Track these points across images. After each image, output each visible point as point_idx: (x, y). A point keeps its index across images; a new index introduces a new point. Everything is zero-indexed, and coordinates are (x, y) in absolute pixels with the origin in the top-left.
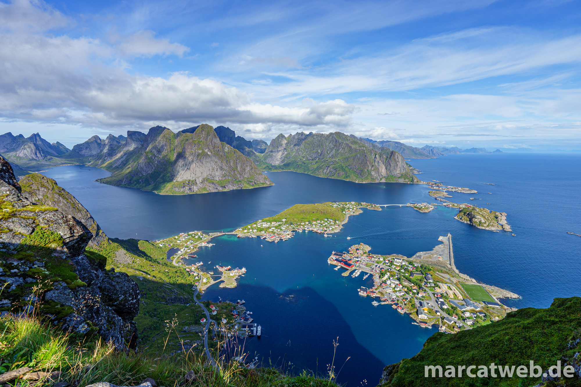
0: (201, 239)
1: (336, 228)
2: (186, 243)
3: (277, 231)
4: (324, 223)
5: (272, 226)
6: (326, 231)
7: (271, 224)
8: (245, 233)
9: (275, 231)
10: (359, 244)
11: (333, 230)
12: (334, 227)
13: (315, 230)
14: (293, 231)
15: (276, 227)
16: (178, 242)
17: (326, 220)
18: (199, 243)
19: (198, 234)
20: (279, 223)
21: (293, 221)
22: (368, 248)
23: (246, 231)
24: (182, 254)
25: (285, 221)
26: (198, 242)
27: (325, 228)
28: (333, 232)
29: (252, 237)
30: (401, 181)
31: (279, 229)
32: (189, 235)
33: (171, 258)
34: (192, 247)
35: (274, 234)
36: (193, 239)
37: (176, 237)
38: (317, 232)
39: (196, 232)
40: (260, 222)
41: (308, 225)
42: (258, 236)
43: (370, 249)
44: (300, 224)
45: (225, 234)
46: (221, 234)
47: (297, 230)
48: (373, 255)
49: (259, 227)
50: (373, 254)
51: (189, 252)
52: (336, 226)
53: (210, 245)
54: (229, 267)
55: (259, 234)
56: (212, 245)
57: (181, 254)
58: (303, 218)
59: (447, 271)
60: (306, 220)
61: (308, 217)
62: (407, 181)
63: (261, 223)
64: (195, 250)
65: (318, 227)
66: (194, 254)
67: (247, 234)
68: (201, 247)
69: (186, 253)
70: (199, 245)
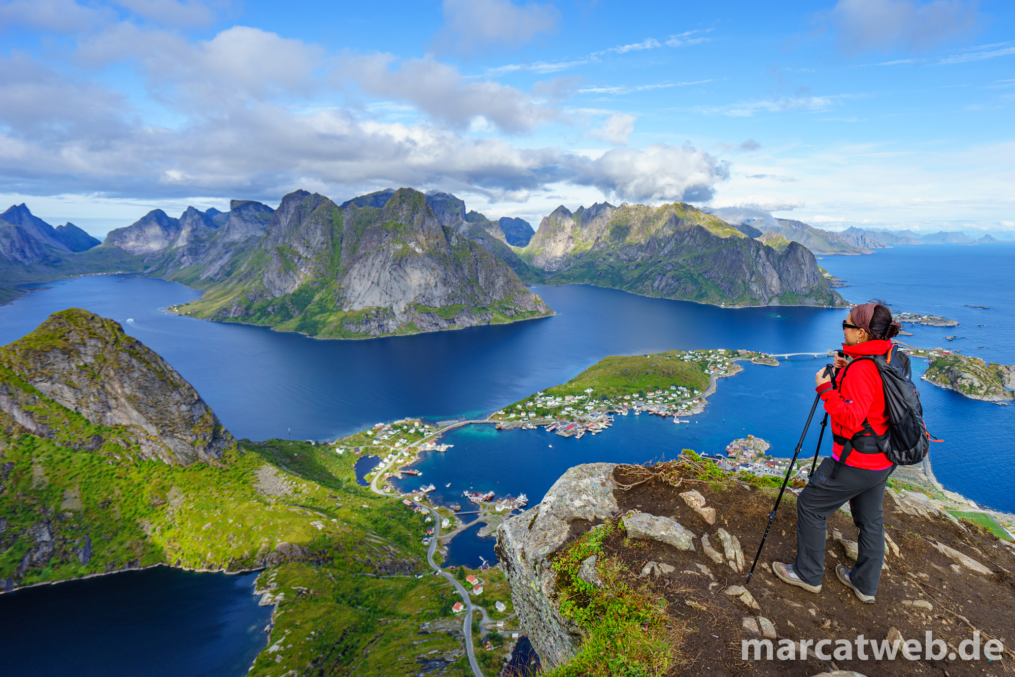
0: (422, 435)
1: (695, 405)
2: (393, 444)
3: (578, 414)
4: (670, 395)
5: (566, 404)
6: (676, 411)
7: (564, 400)
8: (511, 420)
9: (574, 414)
10: (746, 437)
11: (689, 408)
12: (691, 403)
13: (654, 409)
14: (610, 414)
15: (575, 406)
16: (375, 442)
17: (673, 388)
18: (419, 445)
19: (413, 425)
20: (581, 397)
21: (606, 392)
22: (765, 446)
23: (513, 416)
24: (387, 468)
25: (592, 393)
26: (417, 443)
27: (674, 406)
28: (689, 413)
29: (529, 429)
30: (810, 303)
31: (580, 410)
32: (395, 427)
33: (366, 477)
34: (406, 452)
35: (572, 421)
36: (406, 436)
37: (370, 433)
38: (657, 415)
39: (409, 420)
40: (541, 397)
41: (637, 399)
42: (539, 426)
43: (767, 446)
44: (622, 399)
45: (471, 423)
46: (463, 423)
47: (616, 410)
48: (776, 459)
49: (539, 406)
50: (777, 457)
51: (401, 464)
52: (694, 401)
53: (443, 448)
54: (491, 494)
55: (540, 420)
56: (447, 446)
57: (385, 469)
58: (627, 386)
59: (921, 487)
60: (633, 389)
61: (637, 384)
62: (822, 303)
63: (543, 398)
64: (414, 459)
65: (658, 404)
66: (413, 467)
67: (515, 421)
68: (425, 452)
69: (395, 465)
70: (421, 449)
